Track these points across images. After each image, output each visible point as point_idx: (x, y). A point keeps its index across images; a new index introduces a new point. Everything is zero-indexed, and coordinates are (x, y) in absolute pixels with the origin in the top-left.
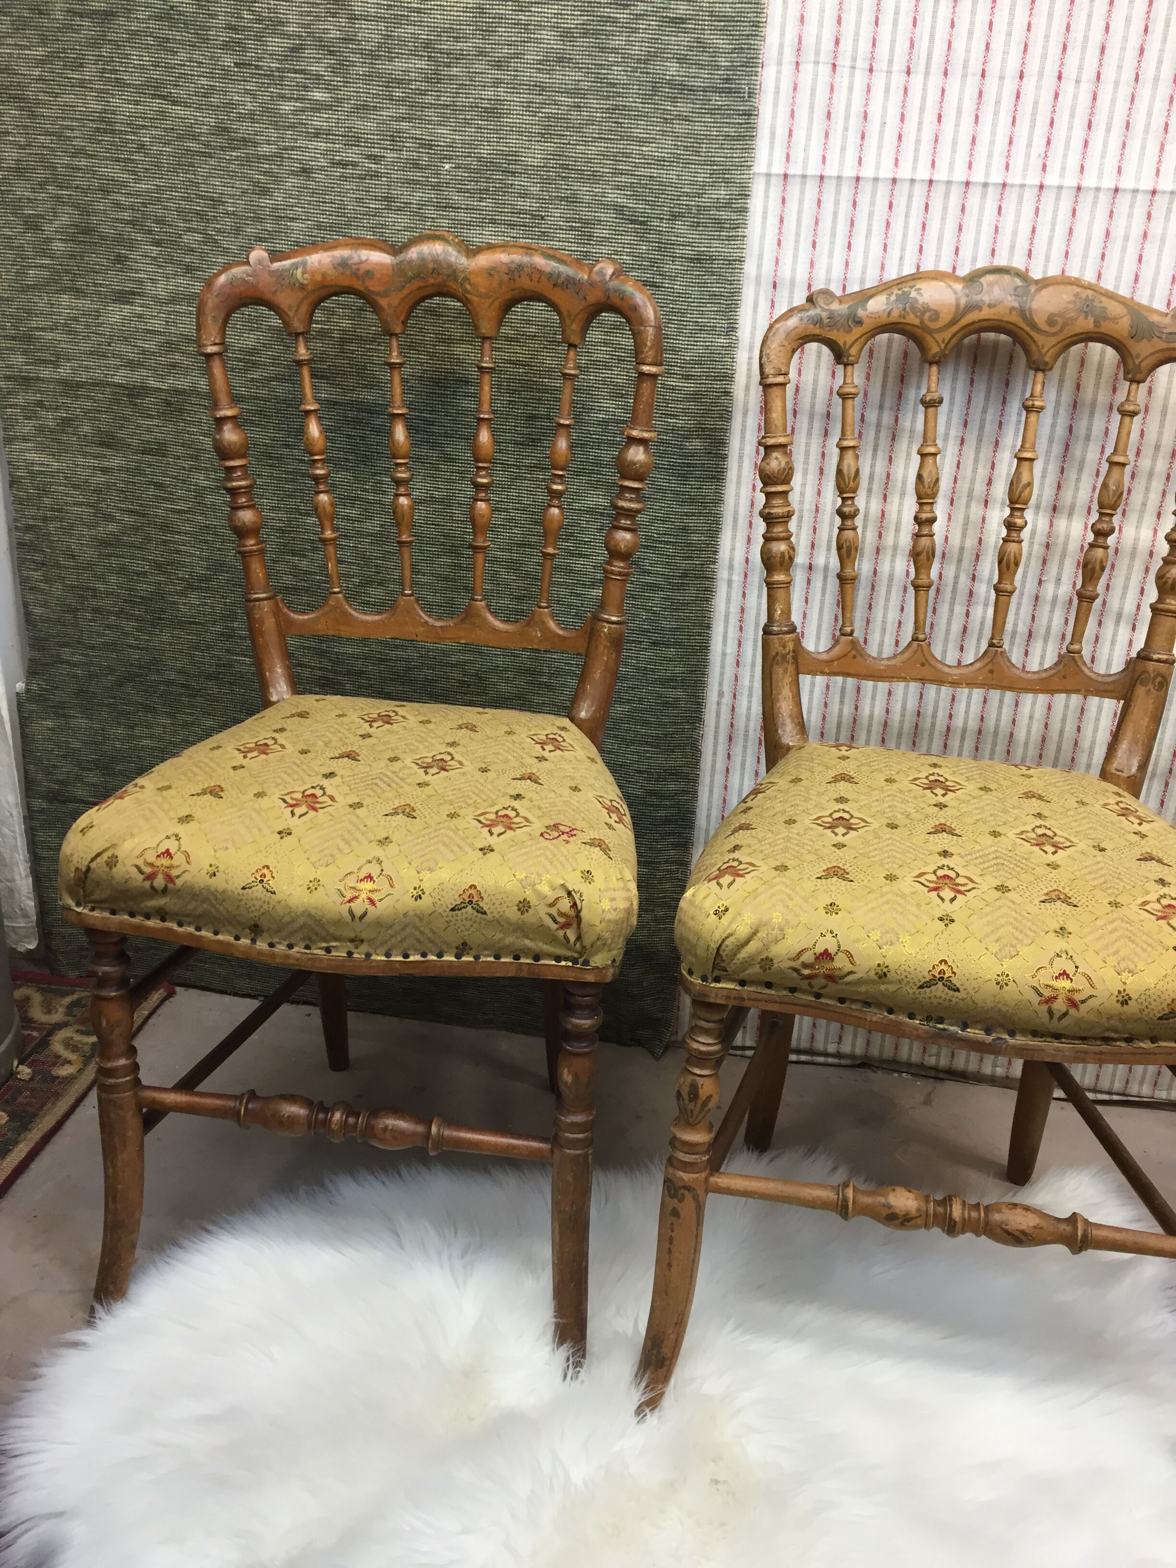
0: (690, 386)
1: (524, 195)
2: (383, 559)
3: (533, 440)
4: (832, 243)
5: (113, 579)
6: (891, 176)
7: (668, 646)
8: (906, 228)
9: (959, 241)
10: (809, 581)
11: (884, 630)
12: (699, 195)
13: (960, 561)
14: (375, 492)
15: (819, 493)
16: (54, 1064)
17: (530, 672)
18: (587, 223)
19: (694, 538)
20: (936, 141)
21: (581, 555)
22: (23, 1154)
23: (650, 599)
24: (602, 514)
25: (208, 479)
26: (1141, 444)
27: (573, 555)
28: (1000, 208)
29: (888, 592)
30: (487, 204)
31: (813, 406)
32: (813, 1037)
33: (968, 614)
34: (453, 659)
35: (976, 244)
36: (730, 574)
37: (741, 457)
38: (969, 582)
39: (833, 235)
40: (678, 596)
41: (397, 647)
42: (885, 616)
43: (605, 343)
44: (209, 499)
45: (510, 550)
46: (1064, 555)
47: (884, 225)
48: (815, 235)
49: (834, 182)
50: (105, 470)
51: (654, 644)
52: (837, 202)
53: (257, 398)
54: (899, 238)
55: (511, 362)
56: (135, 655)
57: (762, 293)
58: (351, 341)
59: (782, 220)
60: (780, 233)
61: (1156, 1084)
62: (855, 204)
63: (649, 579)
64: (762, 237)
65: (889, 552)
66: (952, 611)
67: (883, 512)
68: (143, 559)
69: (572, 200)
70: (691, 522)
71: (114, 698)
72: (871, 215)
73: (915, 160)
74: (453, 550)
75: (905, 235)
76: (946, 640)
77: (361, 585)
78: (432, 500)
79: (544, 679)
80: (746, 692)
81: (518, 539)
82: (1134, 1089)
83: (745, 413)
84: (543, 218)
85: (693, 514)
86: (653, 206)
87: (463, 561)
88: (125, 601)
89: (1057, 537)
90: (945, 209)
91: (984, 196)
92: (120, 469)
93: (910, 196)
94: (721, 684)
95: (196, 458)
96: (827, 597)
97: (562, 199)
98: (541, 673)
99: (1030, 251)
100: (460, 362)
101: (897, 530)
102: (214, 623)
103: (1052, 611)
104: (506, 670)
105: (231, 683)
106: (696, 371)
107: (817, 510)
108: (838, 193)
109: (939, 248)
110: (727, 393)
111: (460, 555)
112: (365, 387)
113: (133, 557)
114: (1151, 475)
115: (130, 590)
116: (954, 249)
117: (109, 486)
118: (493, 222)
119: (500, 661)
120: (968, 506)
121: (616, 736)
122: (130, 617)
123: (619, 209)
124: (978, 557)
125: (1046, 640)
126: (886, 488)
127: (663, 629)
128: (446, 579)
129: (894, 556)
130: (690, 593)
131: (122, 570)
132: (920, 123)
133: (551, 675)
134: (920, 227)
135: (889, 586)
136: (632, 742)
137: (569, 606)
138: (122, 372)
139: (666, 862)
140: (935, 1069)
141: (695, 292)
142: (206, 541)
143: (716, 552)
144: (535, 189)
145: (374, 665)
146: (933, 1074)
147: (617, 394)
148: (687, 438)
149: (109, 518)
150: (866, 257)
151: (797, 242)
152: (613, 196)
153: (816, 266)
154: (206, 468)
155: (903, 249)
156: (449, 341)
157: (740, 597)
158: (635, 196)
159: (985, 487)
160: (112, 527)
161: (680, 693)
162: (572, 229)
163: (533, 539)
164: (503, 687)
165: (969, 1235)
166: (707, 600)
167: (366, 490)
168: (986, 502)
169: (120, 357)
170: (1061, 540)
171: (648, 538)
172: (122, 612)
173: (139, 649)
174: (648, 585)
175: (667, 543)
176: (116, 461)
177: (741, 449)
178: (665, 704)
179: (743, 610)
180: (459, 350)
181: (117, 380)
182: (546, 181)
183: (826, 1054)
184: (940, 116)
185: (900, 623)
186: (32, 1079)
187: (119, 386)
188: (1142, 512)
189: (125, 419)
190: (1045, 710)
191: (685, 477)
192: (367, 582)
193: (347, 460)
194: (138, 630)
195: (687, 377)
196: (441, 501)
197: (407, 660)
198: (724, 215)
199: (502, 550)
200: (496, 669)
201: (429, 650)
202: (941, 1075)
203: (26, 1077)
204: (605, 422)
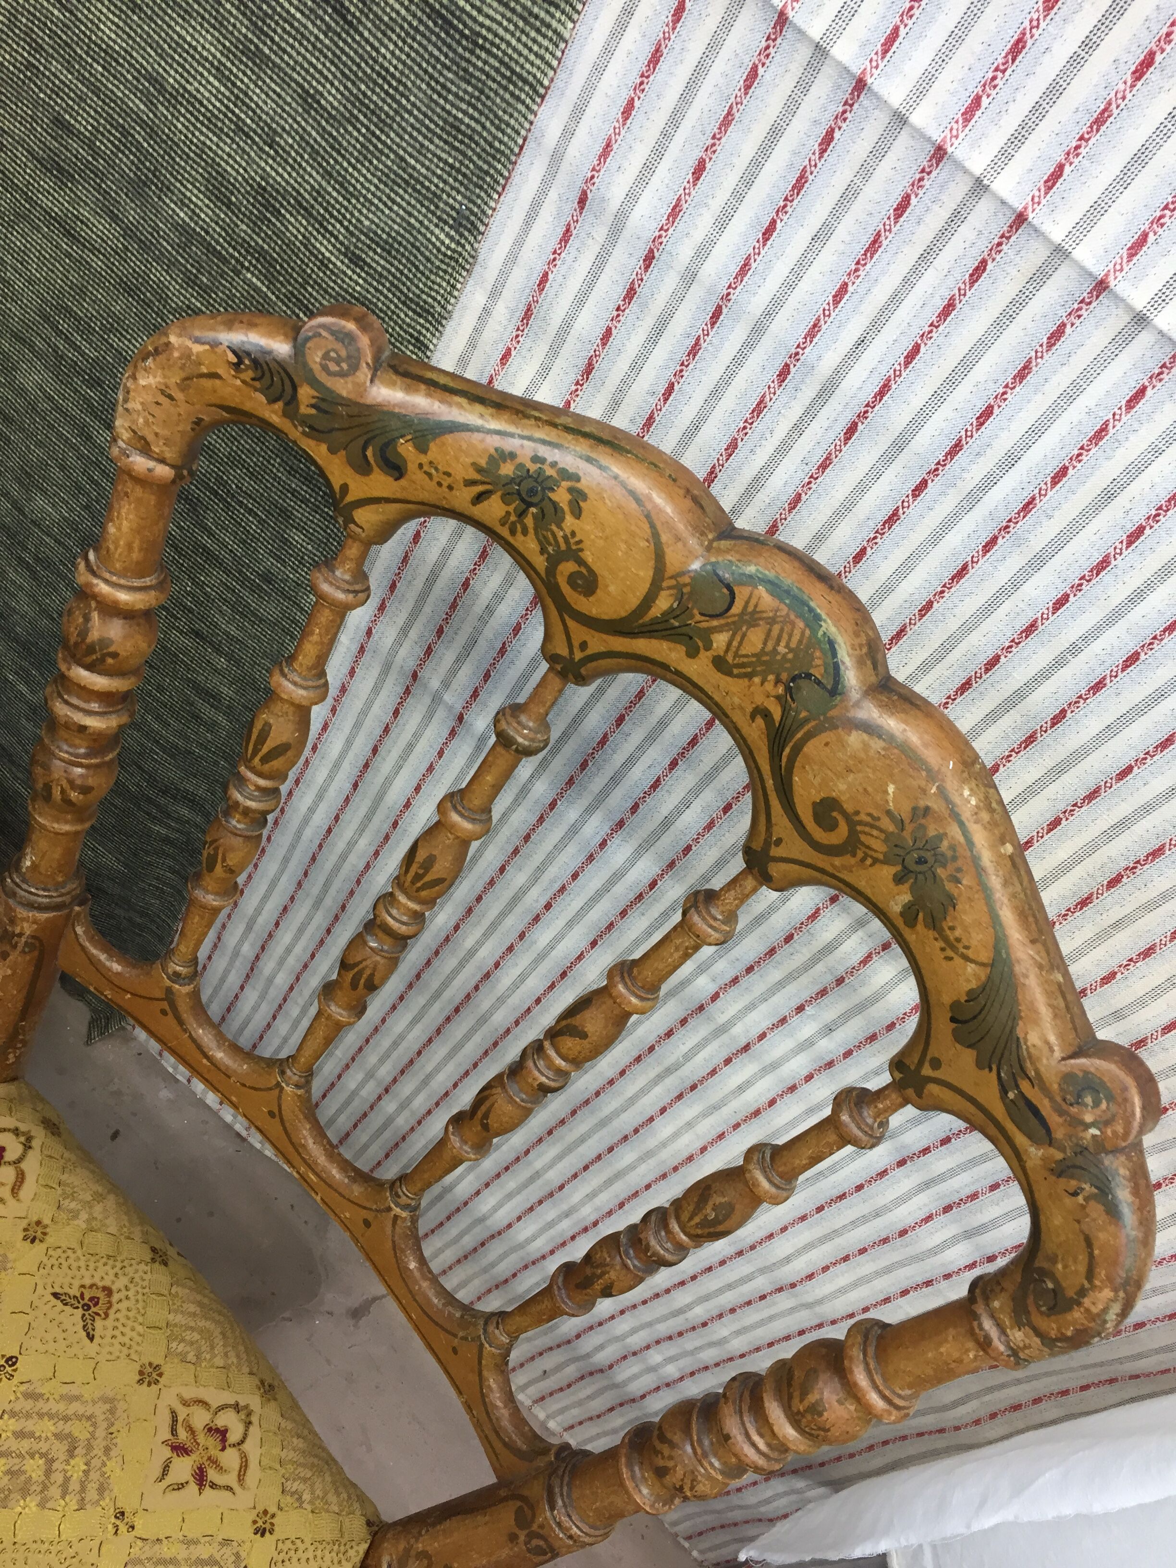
3: (61, 169)
4: (738, 196)
6: (937, 136)
8: (908, 282)
9: (1002, 397)
10: (453, 733)
20: (1099, 121)
28: (1141, 392)
35: (1036, 431)
39: (748, 180)
43: (220, 72)
46: (861, 1008)
47: (866, 240)
48: (711, 149)
49: (804, 53)
52: (792, 106)
54: (880, 294)
57: (553, 195)
59: (655, 58)
60: (640, 87)
62: (828, 139)
64: (599, 69)
72: (849, 195)
73: (1018, 139)
75: (895, 299)
89: (863, 984)
90: (1019, 302)
91: (1122, 340)
93: (957, 217)
99: (1140, 530)
106: (376, 260)
108: (803, 86)
109: (952, 381)
116: (980, 407)
132: (1089, 45)
134: (939, 304)
150: (790, 285)
151: (666, 135)
153: (681, 224)
155: (876, 325)
184: (1148, 62)
195: (356, 261)
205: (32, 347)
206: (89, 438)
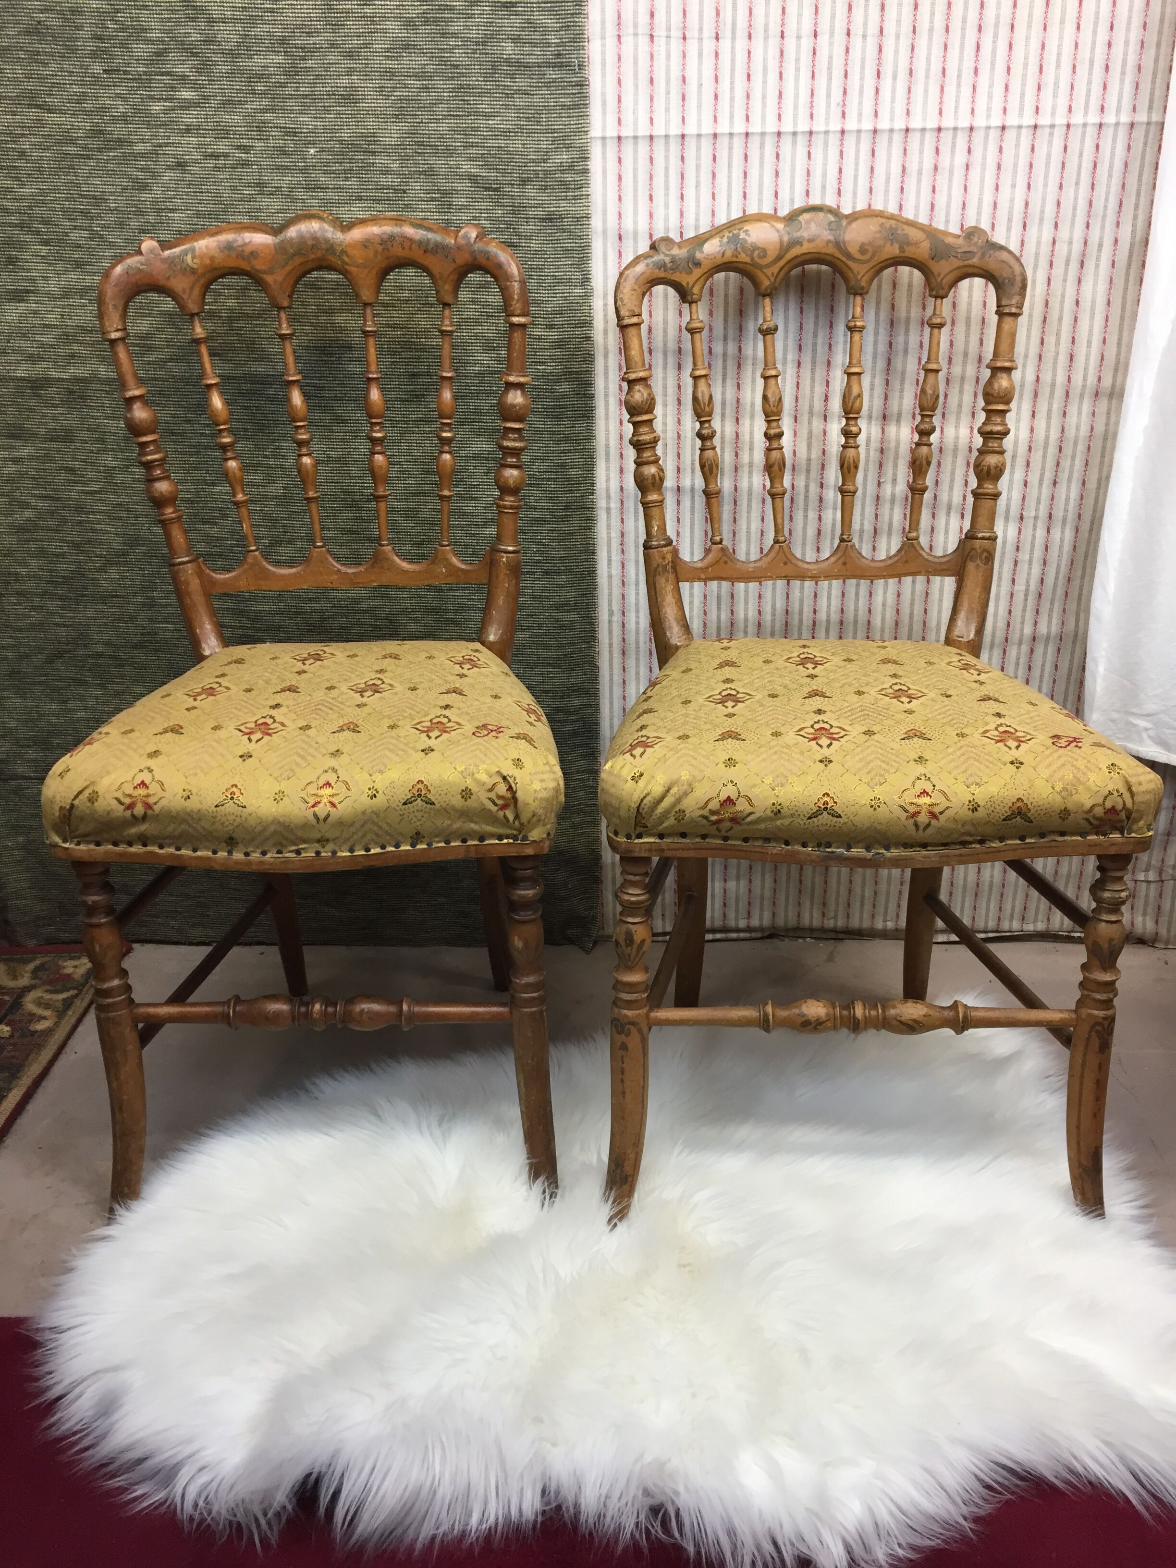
0: (554, 335)
1: (386, 172)
2: (289, 519)
3: (417, 396)
4: (667, 195)
5: (34, 562)
6: (712, 132)
7: (558, 573)
8: (730, 177)
9: (777, 185)
10: (678, 502)
11: (749, 540)
12: (545, 161)
13: (808, 471)
14: (275, 457)
15: (679, 422)
16: (30, 1021)
17: (435, 610)
18: (445, 193)
19: (573, 472)
20: (748, 97)
21: (472, 499)
22: (18, 1098)
23: (538, 532)
24: (487, 459)
25: (115, 459)
26: (951, 353)
27: (465, 499)
28: (809, 153)
29: (749, 506)
30: (353, 182)
31: (665, 343)
32: (725, 915)
33: (820, 519)
34: (364, 606)
35: (792, 187)
36: (608, 502)
37: (606, 396)
38: (818, 489)
39: (667, 188)
40: (564, 527)
41: (311, 599)
42: (749, 528)
43: (473, 302)
44: (119, 478)
45: (406, 500)
46: (896, 458)
47: (711, 175)
48: (651, 189)
49: (662, 141)
50: (16, 461)
51: (546, 573)
52: (667, 158)
53: (155, 379)
54: (724, 186)
55: (388, 326)
56: (63, 632)
57: (609, 245)
58: (238, 319)
59: (620, 178)
60: (620, 190)
61: (1023, 919)
62: (683, 158)
63: (536, 514)
64: (605, 195)
65: (746, 469)
66: (806, 517)
67: (737, 434)
68: (61, 541)
69: (430, 173)
70: (569, 458)
71: (46, 675)
72: (698, 167)
73: (732, 116)
74: (353, 505)
75: (730, 184)
76: (804, 544)
77: (271, 545)
78: (329, 460)
79: (450, 616)
80: (633, 608)
81: (412, 489)
82: (1005, 926)
83: (606, 356)
84: (404, 192)
85: (569, 451)
86: (504, 172)
87: (364, 514)
88: (48, 582)
89: (889, 442)
90: (762, 157)
91: (794, 143)
92: (30, 458)
93: (731, 149)
94: (610, 605)
95: (102, 441)
96: (696, 515)
97: (420, 173)
98: (446, 611)
99: (839, 190)
100: (342, 330)
101: (751, 449)
102: (135, 594)
103: (892, 509)
104: (414, 611)
105: (156, 650)
106: (558, 320)
107: (679, 437)
108: (667, 150)
109: (761, 193)
110: (588, 338)
111: (359, 509)
112: (255, 360)
113: (50, 540)
114: (963, 379)
115: (51, 571)
116: (773, 193)
117: (21, 475)
118: (360, 198)
119: (408, 603)
120: (810, 422)
121: (520, 661)
122: (53, 596)
123: (473, 179)
124: (823, 466)
125: (890, 534)
126: (737, 412)
127: (553, 559)
128: (351, 532)
129: (750, 473)
130: (574, 524)
131: (42, 553)
132: (732, 83)
133: (456, 611)
134: (742, 175)
135: (750, 501)
136: (536, 665)
137: (466, 546)
138: (24, 366)
139: (578, 772)
140: (834, 931)
141: (549, 248)
142: (120, 518)
143: (593, 484)
144: (395, 166)
145: (290, 619)
146: (833, 935)
147: (489, 347)
148: (557, 382)
149: (26, 505)
150: (698, 206)
151: (635, 196)
152: (467, 167)
153: (655, 217)
154: (112, 450)
155: (729, 196)
156: (331, 311)
157: (619, 523)
158: (487, 166)
159: (823, 403)
160: (28, 514)
161: (573, 616)
162: (433, 199)
163: (427, 488)
164: (413, 627)
165: (872, 1031)
166: (590, 528)
167: (266, 456)
168: (825, 417)
169: (20, 351)
170: (893, 444)
171: (530, 477)
172: (45, 593)
173: (65, 626)
174: (535, 519)
175: (548, 479)
176: (25, 452)
177: (606, 388)
178: (562, 627)
179: (623, 534)
180: (340, 319)
181: (18, 374)
182: (404, 158)
183: (738, 930)
184: (749, 75)
185: (762, 532)
186: (12, 1036)
187: (22, 379)
188: (959, 412)
189: (31, 410)
190: (895, 596)
191: (558, 418)
192: (276, 542)
193: (246, 430)
194: (63, 608)
195: (551, 327)
196: (338, 460)
197: (322, 612)
198: (569, 177)
199: (399, 500)
200: (404, 611)
201: (340, 600)
202: (841, 936)
203: (7, 1035)
204: (481, 374)
205: (424, 494)
206: (464, 514)
